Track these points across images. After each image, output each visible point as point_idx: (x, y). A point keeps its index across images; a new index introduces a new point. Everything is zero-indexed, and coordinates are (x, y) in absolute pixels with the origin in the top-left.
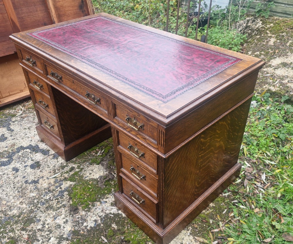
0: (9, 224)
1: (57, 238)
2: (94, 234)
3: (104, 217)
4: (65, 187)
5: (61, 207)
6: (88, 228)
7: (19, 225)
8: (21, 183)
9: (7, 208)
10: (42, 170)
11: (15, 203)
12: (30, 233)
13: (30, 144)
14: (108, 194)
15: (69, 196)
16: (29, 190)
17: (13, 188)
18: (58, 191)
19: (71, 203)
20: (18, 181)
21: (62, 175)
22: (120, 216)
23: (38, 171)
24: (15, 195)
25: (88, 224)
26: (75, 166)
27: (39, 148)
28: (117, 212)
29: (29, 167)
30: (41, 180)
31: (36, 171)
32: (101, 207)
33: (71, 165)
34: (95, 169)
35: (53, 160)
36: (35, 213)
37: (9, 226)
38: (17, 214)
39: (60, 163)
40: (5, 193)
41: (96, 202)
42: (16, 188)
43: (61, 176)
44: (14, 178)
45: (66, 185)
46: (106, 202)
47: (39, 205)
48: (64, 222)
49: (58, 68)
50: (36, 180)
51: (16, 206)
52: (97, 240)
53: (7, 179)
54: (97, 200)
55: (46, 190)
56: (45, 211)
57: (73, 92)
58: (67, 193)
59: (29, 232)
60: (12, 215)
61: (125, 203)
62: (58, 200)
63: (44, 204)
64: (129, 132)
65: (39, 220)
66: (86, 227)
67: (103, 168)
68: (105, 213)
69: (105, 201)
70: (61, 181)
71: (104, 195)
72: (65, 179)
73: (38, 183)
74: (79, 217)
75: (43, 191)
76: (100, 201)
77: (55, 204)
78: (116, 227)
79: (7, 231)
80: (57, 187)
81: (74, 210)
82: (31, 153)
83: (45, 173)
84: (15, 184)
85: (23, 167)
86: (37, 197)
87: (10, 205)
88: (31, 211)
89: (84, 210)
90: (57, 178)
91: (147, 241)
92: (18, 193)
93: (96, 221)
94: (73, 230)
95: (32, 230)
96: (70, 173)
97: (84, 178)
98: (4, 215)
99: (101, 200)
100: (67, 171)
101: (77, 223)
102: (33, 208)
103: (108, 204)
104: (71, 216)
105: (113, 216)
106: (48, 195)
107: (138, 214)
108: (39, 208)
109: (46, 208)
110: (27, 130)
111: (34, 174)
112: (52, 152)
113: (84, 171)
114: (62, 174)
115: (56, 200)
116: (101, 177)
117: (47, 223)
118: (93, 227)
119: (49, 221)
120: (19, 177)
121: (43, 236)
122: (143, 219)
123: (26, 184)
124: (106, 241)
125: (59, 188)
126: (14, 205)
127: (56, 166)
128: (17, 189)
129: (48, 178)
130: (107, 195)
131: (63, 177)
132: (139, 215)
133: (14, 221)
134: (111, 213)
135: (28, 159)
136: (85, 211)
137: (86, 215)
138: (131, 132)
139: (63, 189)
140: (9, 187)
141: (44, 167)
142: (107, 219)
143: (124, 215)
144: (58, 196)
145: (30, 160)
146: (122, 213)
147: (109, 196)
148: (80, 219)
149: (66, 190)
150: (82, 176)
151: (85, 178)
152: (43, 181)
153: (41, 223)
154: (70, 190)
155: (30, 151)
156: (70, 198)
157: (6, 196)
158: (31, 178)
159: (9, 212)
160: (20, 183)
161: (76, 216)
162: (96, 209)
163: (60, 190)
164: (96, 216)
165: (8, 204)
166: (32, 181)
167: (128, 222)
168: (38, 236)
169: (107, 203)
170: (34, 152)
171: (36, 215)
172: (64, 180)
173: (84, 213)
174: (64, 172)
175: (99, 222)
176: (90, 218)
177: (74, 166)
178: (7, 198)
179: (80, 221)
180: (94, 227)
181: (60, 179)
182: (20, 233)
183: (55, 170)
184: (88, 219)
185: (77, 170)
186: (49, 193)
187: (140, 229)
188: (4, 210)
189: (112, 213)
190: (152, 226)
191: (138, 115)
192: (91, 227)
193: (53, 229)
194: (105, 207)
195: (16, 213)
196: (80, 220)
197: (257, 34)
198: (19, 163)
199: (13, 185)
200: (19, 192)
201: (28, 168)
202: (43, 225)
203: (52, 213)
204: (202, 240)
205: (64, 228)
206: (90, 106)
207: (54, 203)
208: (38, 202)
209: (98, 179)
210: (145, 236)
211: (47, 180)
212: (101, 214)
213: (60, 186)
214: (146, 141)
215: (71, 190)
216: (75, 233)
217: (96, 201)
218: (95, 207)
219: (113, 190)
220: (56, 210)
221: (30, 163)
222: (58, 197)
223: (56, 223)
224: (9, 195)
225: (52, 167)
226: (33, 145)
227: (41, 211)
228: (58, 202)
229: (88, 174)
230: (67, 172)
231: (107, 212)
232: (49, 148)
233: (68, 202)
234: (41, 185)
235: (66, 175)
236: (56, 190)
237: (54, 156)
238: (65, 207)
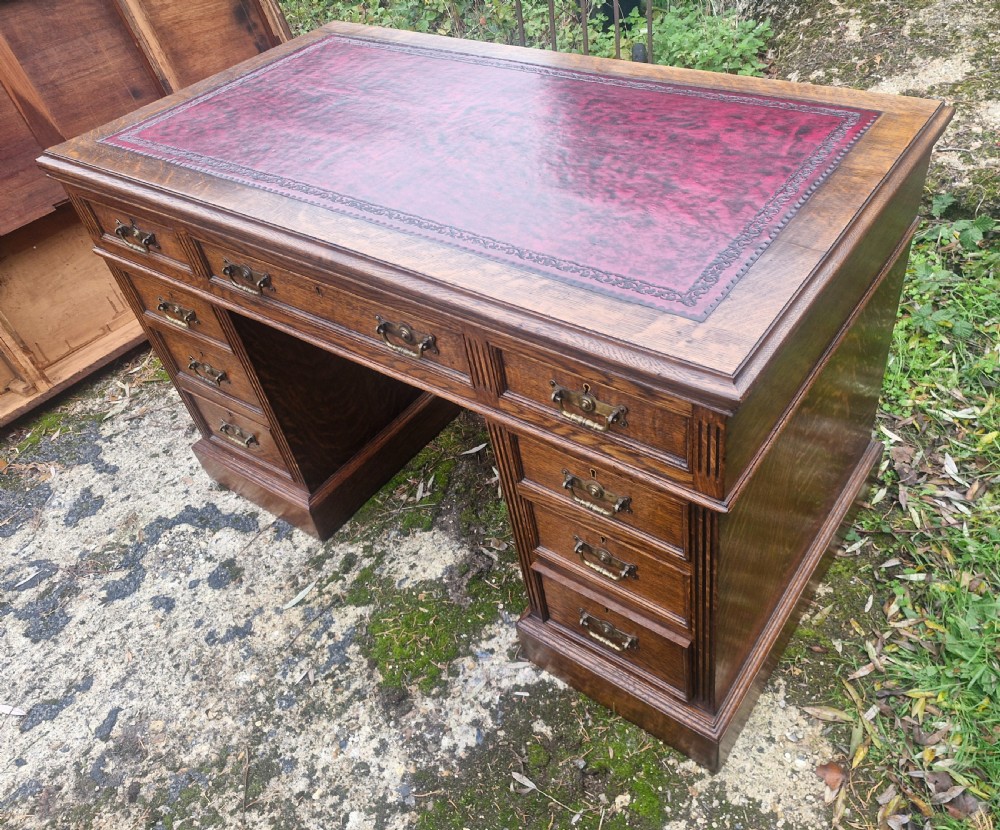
0: (195, 796)
1: (370, 811)
2: (484, 770)
3: (499, 705)
4: (345, 630)
5: (350, 701)
6: (461, 752)
7: (230, 793)
8: (194, 646)
9: (171, 743)
10: (252, 585)
11: (195, 717)
12: (275, 814)
13: (187, 504)
14: (491, 623)
15: (365, 657)
16: (229, 663)
17: (173, 669)
18: (323, 646)
19: (381, 679)
20: (184, 640)
21: (324, 590)
22: (550, 690)
23: (238, 591)
24: (185, 693)
25: (456, 741)
26: (357, 549)
27: (218, 512)
28: (537, 680)
29: (206, 585)
30: (257, 622)
31: (233, 593)
32: (478, 673)
33: (341, 550)
34: (424, 548)
35: (277, 544)
36: (270, 739)
37: (198, 805)
38: (214, 757)
39: (305, 549)
40: (151, 691)
41: (460, 659)
42: (181, 668)
43: (321, 594)
44: (167, 634)
45: (347, 618)
46: (492, 651)
47: (278, 711)
48: (375, 749)
49: (249, 251)
50: (241, 623)
51: (200, 729)
52: (501, 789)
53: (146, 642)
54: (461, 650)
55: (284, 654)
56: (301, 727)
57: (321, 322)
58: (358, 648)
59: (270, 811)
60: (196, 765)
61: (563, 649)
62: (335, 679)
63: (291, 702)
64: (566, 437)
65: (293, 763)
66: (452, 750)
67: (447, 539)
68: (499, 689)
69: (488, 650)
70: (328, 609)
71: (476, 628)
72: (338, 602)
73: (252, 634)
74: (421, 720)
75: (278, 658)
76: (471, 653)
77: (328, 695)
78: (547, 730)
79: (196, 823)
80: (317, 635)
81: (396, 701)
82: (196, 533)
83: (266, 596)
84: (175, 652)
85: (185, 589)
86: (261, 682)
87: (179, 731)
88: (257, 737)
89: (429, 695)
90: (309, 602)
91: (661, 756)
92: (195, 683)
93: (477, 724)
94: (412, 770)
95: (278, 800)
96: (345, 576)
97: (396, 584)
98: (168, 769)
99: (473, 647)
100: (335, 572)
101: (418, 745)
102: (258, 724)
103: (500, 659)
104: (392, 723)
105: (527, 694)
106: (298, 669)
107: (616, 680)
108: (280, 718)
109: (304, 714)
110: (163, 458)
111: (228, 606)
112: (267, 518)
113: (390, 562)
114: (320, 587)
115: (330, 681)
116: (451, 572)
117: (319, 766)
118: (474, 745)
119: (325, 756)
120: (180, 625)
121: (319, 815)
122: (638, 692)
123: (213, 647)
124: (531, 785)
125: (325, 636)
126: (191, 726)
127: (294, 562)
128: (188, 669)
129: (278, 611)
130: (487, 627)
131: (327, 596)
132: (622, 683)
133: (210, 783)
134: (517, 688)
135: (194, 558)
136: (434, 697)
137: (440, 711)
138: (572, 437)
139: (340, 637)
140: (159, 667)
141: (256, 575)
142: (513, 709)
143: (561, 685)
144: (329, 664)
145: (202, 560)
146: (552, 677)
147: (494, 629)
148: (424, 728)
149: (350, 638)
150: (389, 581)
151: (400, 584)
152: (264, 625)
153: (302, 769)
154: (362, 635)
155: (192, 529)
156: (373, 664)
157: (159, 703)
158: (224, 622)
159: (182, 756)
160: (193, 647)
161: (408, 720)
162: (466, 681)
163: (331, 642)
164: (472, 706)
165: (173, 727)
166: (228, 631)
167: (580, 706)
168: (305, 817)
169: (494, 656)
170: (207, 529)
171: (278, 747)
172: (332, 605)
173: (429, 705)
174: (327, 576)
175: (489, 723)
176: (456, 717)
177: (351, 550)
178: (162, 706)
179: (428, 736)
180: (477, 745)
181: (321, 604)
182: (244, 822)
183: (293, 577)
184: (451, 722)
185: (367, 563)
186: (297, 660)
187: (627, 719)
188: (164, 752)
189: (523, 685)
190: (673, 712)
192: (467, 748)
193: (347, 783)
194: (493, 669)
195: (206, 753)
196: (426, 730)
197: (801, 13)
198: (169, 578)
199: (171, 660)
200: (195, 678)
201: (204, 587)
202: (309, 776)
203: (329, 728)
204: (829, 714)
205: (381, 770)
206: (396, 364)
207: (324, 691)
208: (268, 699)
209: (441, 578)
210: (650, 744)
211: (278, 617)
212: (487, 696)
213: (325, 629)
214: (642, 463)
215: (366, 635)
216: (423, 779)
217: (458, 655)
218: (461, 677)
219: (501, 606)
220: (339, 715)
221: (204, 569)
222: (333, 668)
223: (350, 761)
224: (167, 694)
225: (280, 567)
226: (198, 506)
227: (289, 729)
228: (336, 685)
229: (406, 570)
230: (336, 577)
231: (506, 684)
232: (251, 505)
233: (370, 677)
234: (263, 639)
235: (336, 588)
236: (318, 644)
237: (278, 531)
238: (362, 698)
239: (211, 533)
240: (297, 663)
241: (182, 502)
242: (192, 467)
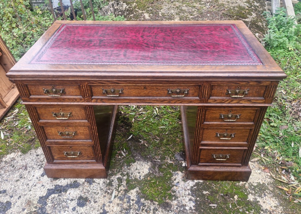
2: (202, 209)
4: (135, 197)
6: (193, 208)
10: (95, 200)
13: (47, 189)
14: (172, 176)
15: (148, 200)
18: (133, 204)
19: (157, 203)
21: (119, 190)
22: (200, 183)
23: (91, 204)
25: (190, 206)
26: (119, 176)
27: (61, 186)
28: (195, 183)
30: (106, 208)
32: (180, 189)
33: (115, 178)
34: (138, 167)
35: (92, 186)
39: (102, 183)
41: (173, 188)
43: (119, 192)
45: (133, 194)
46: (178, 182)
50: (101, 211)
52: (210, 210)
54: (171, 186)
55: (124, 212)
58: (144, 199)
62: (145, 210)
66: (191, 208)
67: (142, 162)
68: (188, 190)
69: (177, 183)
70: (125, 195)
71: (170, 179)
72: (126, 191)
73: (107, 212)
74: (177, 207)
76: (174, 185)
78: (207, 192)
80: (129, 202)
81: (166, 206)
82: (59, 196)
83: (102, 200)
85: (72, 212)
89: (173, 200)
90: (117, 196)
91: (235, 184)
93: (190, 200)
96: (122, 184)
97: (139, 179)
99: (173, 184)
100: (118, 184)
103: (182, 183)
104: (170, 211)
105: (196, 187)
110: (22, 180)
111: (92, 209)
112: (81, 181)
113: (132, 175)
114: (117, 190)
115: (144, 211)
116: (151, 169)
118: (194, 205)
124: (216, 205)
125: (131, 201)
127: (102, 188)
129: (110, 202)
130: (172, 178)
131: (122, 191)
132: (223, 170)
134: (192, 187)
135: (66, 202)
136: (175, 200)
137: (179, 202)
138: (231, 102)
139: (136, 199)
141: (93, 197)
142: (194, 192)
143: (201, 181)
144: (139, 207)
145: (70, 202)
146: (198, 181)
147: (174, 177)
148: (179, 208)
149: (139, 198)
150: (136, 179)
151: (140, 179)
154: (141, 195)
155: (56, 195)
156: (152, 201)
161: (173, 209)
162: (179, 192)
163: (134, 202)
164: (186, 197)
167: (209, 183)
169: (180, 183)
170: (62, 193)
172: (125, 193)
173: (175, 202)
174: (116, 186)
175: (193, 198)
176: (184, 201)
177: (117, 177)
179: (182, 209)
180: (195, 204)
181: (122, 194)
183: (106, 192)
184: (184, 203)
185: (125, 178)
186: (129, 211)
187: (222, 180)
189: (193, 186)
191: (247, 83)
192: (194, 206)
194: (183, 186)
196: (180, 208)
198: (62, 212)
201: (78, 208)
204: (256, 159)
206: (171, 102)
209: (150, 172)
210: (231, 183)
211: (112, 204)
212: (187, 193)
213: (129, 199)
215: (143, 195)
218: (177, 192)
219: (171, 171)
221: (74, 204)
222: (141, 208)
225: (99, 191)
226: (52, 188)
229: (138, 174)
231: (189, 188)
232: (72, 179)
233: (154, 204)
234: (113, 212)
235: (122, 188)
236: (131, 204)
237: (88, 182)
238: (157, 210)
239: (65, 193)
240: (130, 212)
241: (44, 189)
242: (37, 178)
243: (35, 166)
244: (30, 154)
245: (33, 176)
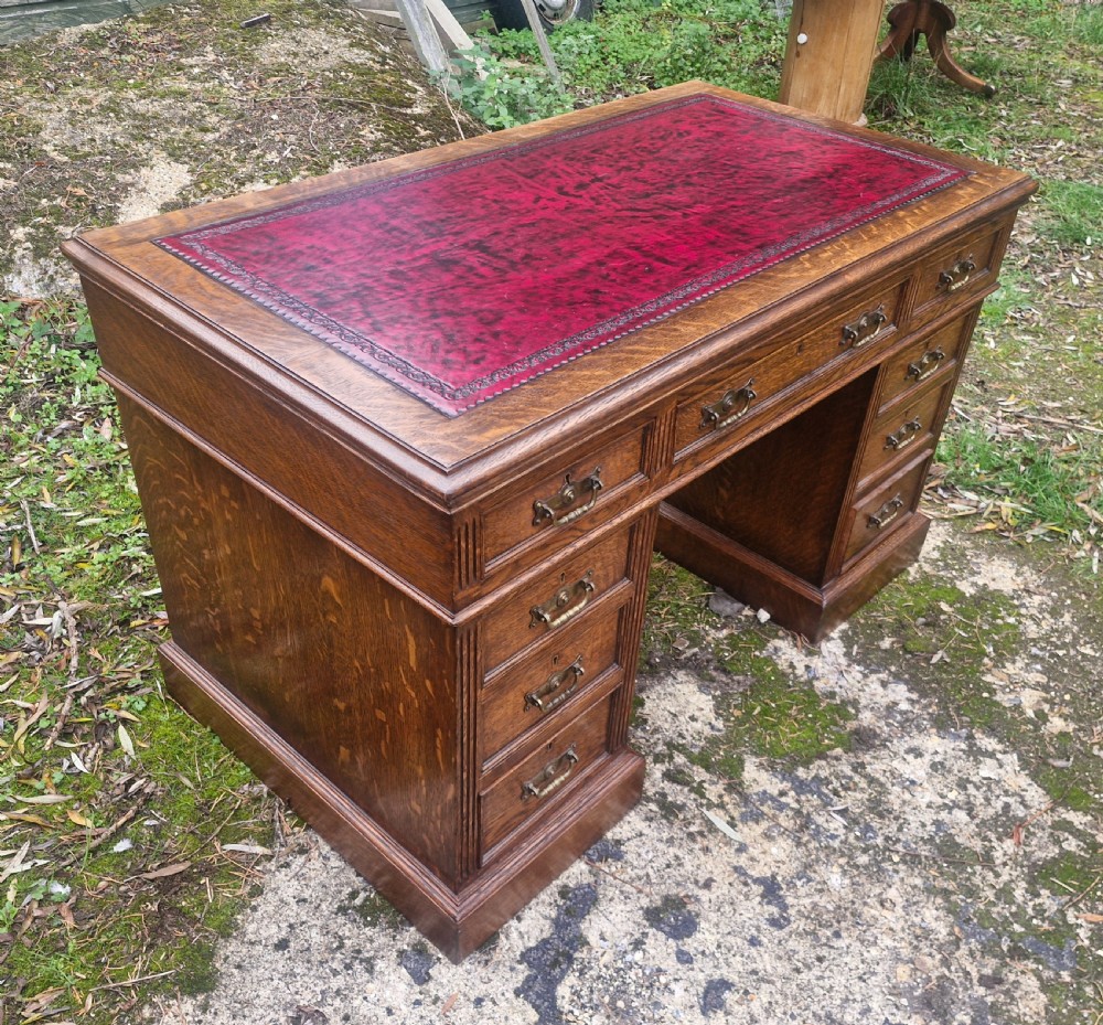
0: (985, 916)
1: (978, 762)
2: (929, 682)
3: (867, 667)
4: (774, 780)
5: (866, 776)
6: (915, 696)
7: (977, 880)
8: (790, 943)
9: (927, 950)
10: (696, 882)
11: (891, 929)
12: (993, 837)
13: (510, 995)
14: (776, 664)
15: (813, 762)
16: (816, 898)
17: (825, 964)
18: (798, 801)
19: (840, 750)
20: (780, 958)
21: (716, 802)
22: (850, 633)
23: (704, 899)
24: (858, 944)
25: (903, 699)
26: (657, 771)
27: (545, 942)
28: (840, 641)
29: (688, 941)
30: (754, 873)
31: (706, 906)
32: (832, 678)
33: (657, 784)
34: (668, 707)
35: (628, 857)
36: (913, 846)
37: (995, 909)
38: (939, 900)
39: (644, 824)
40: (857, 986)
41: (817, 689)
42: (824, 952)
43: (722, 806)
44: (769, 982)
45: (760, 779)
46: (808, 666)
47: (880, 841)
48: (916, 757)
50: (757, 889)
51: (906, 921)
52: (945, 671)
53: (779, 1012)
54: (806, 688)
55: (805, 839)
56: (896, 818)
58: (801, 769)
59: (990, 841)
60: (951, 919)
62: (840, 789)
63: (868, 828)
65: (938, 824)
66: (912, 702)
67: (658, 687)
68: (848, 666)
69: (806, 670)
70: (746, 799)
71: (780, 674)
72: (735, 787)
73: (774, 877)
74: (883, 722)
75: (811, 846)
76: (810, 682)
77: (859, 795)
78: (888, 640)
79: (1014, 909)
80: (782, 807)
81: (863, 740)
82: (582, 972)
83: (717, 864)
84: (800, 965)
85: (692, 969)
86: (842, 861)
87: (911, 944)
88: (912, 859)
89: (857, 715)
90: (732, 818)
92: (844, 934)
93: (884, 684)
94: (934, 730)
95: (979, 834)
96: (698, 781)
97: (717, 733)
98: (958, 948)
99: (802, 679)
100: (690, 791)
101: (908, 724)
102: (896, 858)
103: (816, 662)
104: (888, 743)
105: (855, 647)
106: (825, 825)
108: (887, 839)
109: (881, 816)
111: (727, 908)
112: (577, 873)
113: (684, 738)
114: (710, 806)
115: (842, 794)
116: (707, 687)
117: (940, 801)
118: (906, 687)
119: (926, 796)
120: (754, 966)
121: (987, 800)
123: (792, 919)
124: (941, 653)
125: (783, 799)
126: (903, 930)
127: (665, 836)
128: (825, 945)
129: (742, 849)
130: (780, 667)
131: (726, 799)
133: (969, 900)
134: (847, 654)
135: (631, 967)
136: (858, 711)
137: (873, 707)
139: (786, 785)
140: (821, 983)
141: (679, 879)
142: (866, 656)
144: (821, 794)
145: (638, 956)
146: (837, 630)
147: (782, 663)
148: (891, 721)
149: (787, 774)
150: (712, 739)
151: (719, 730)
152: (762, 863)
153: (944, 815)
154: (787, 764)
155: (571, 979)
156: (822, 756)
157: (874, 974)
158: (753, 910)
159: (940, 936)
160: (792, 944)
161: (884, 732)
162: (841, 687)
163: (792, 793)
164: (867, 685)
165: (906, 952)
166: (769, 903)
168: (991, 811)
169: (813, 666)
170: (577, 955)
171: (922, 838)
172: (739, 793)
173: (867, 716)
174: (695, 800)
175: (884, 676)
176: (878, 697)
177: (658, 775)
178: (879, 969)
179: (899, 717)
180: (905, 684)
181: (736, 805)
182: (1005, 864)
183: (691, 836)
184: (884, 702)
185: (680, 759)
188: (939, 957)
189: (845, 650)
192: (909, 691)
193: (954, 778)
194: (828, 667)
195: (934, 912)
196: (893, 720)
198: (664, 999)
199: (810, 969)
200: (837, 935)
201: (690, 945)
202: (950, 809)
203: (895, 796)
205: (936, 753)
207: (853, 800)
208: (865, 851)
209: (714, 697)
211: (751, 849)
212: (857, 674)
213: (774, 799)
215: (786, 760)
216: (942, 725)
217: (812, 689)
218: (836, 690)
219: (757, 653)
220: (882, 785)
222: (826, 791)
223: (930, 776)
224: (861, 966)
225: (672, 851)
227: (900, 829)
228: (846, 789)
229: (698, 726)
230: (699, 790)
231: (843, 661)
232: (543, 896)
233: (837, 759)
234: (784, 863)
235: (714, 791)
236: (795, 805)
237: (604, 857)
238: (863, 765)
239: (585, 949)
240: (818, 826)
241: (503, 1004)
242: (418, 1003)
243: (337, 983)
244: (239, 967)
245: (389, 1012)
